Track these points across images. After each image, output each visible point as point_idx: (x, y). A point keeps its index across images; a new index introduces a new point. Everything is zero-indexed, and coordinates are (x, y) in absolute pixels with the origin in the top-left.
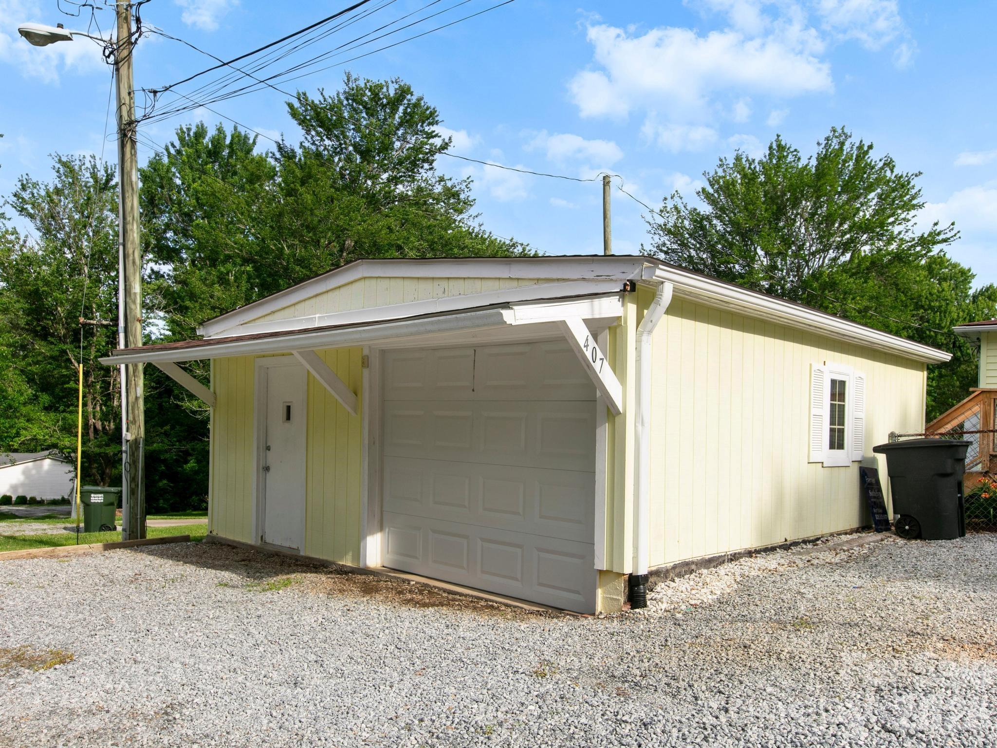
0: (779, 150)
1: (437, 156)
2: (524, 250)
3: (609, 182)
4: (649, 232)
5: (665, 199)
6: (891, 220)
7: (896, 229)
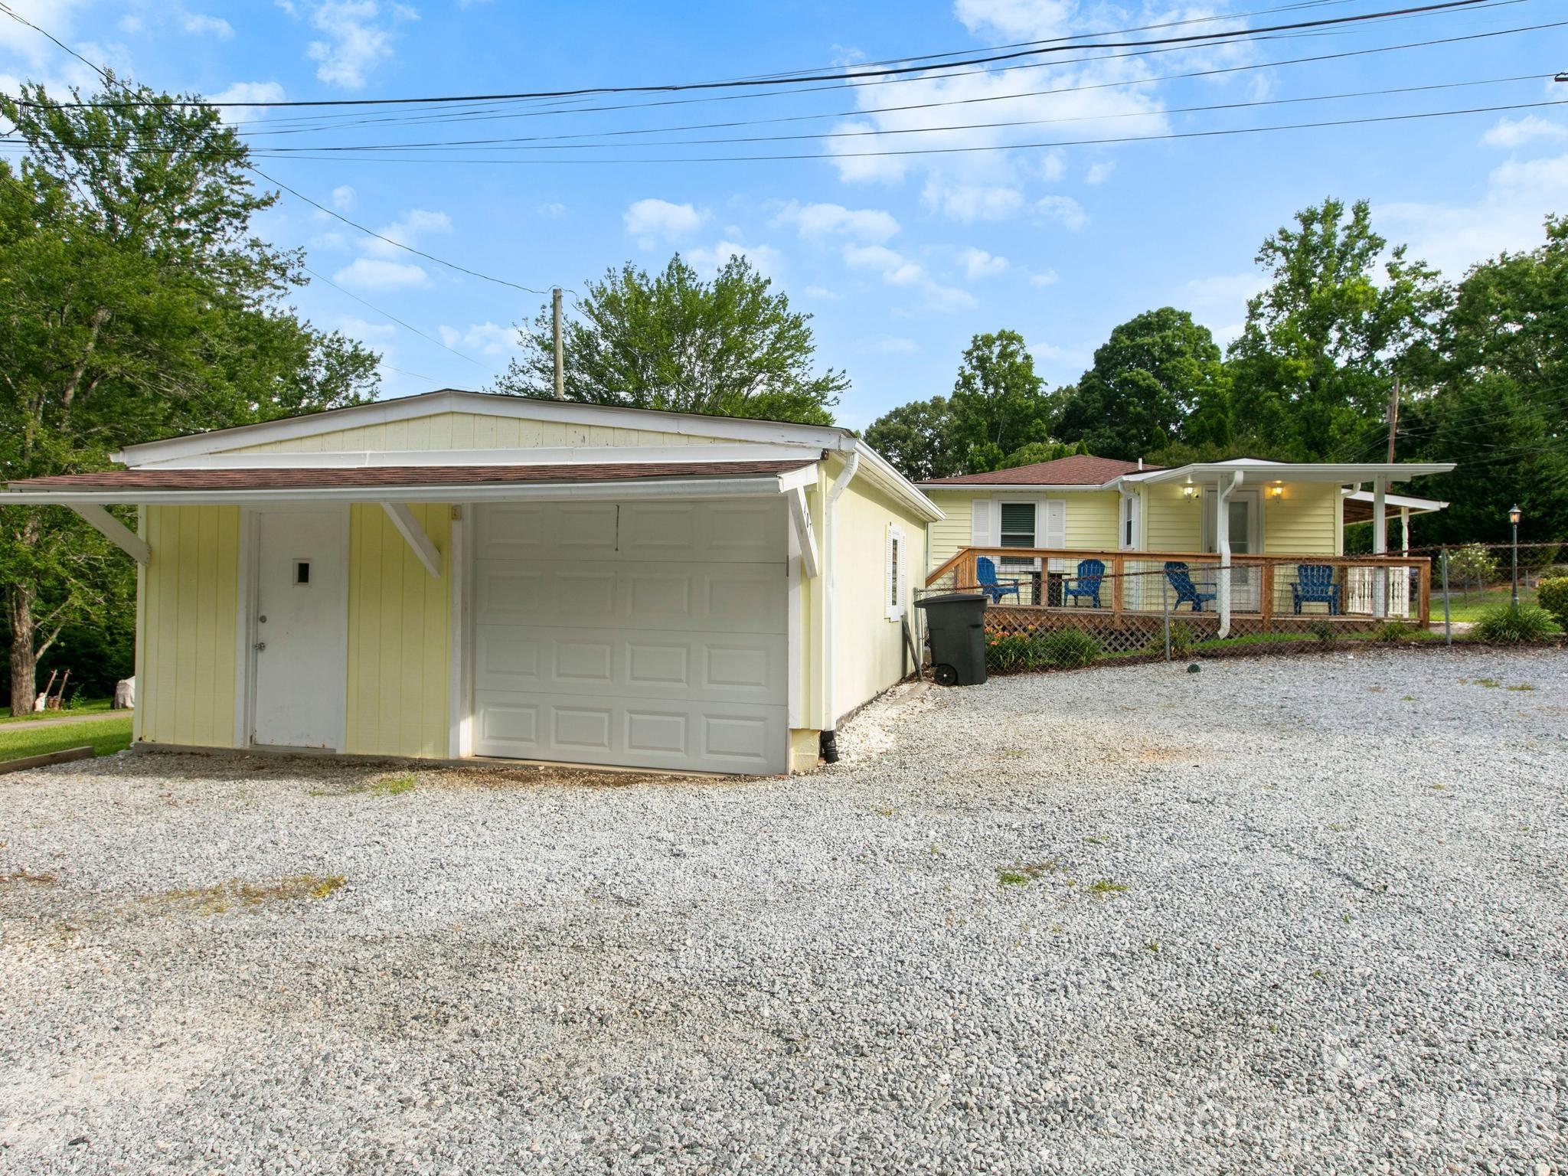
0: (677, 268)
1: (254, 212)
2: (356, 347)
3: (560, 297)
4: (520, 343)
5: (544, 307)
6: (790, 361)
7: (794, 372)
